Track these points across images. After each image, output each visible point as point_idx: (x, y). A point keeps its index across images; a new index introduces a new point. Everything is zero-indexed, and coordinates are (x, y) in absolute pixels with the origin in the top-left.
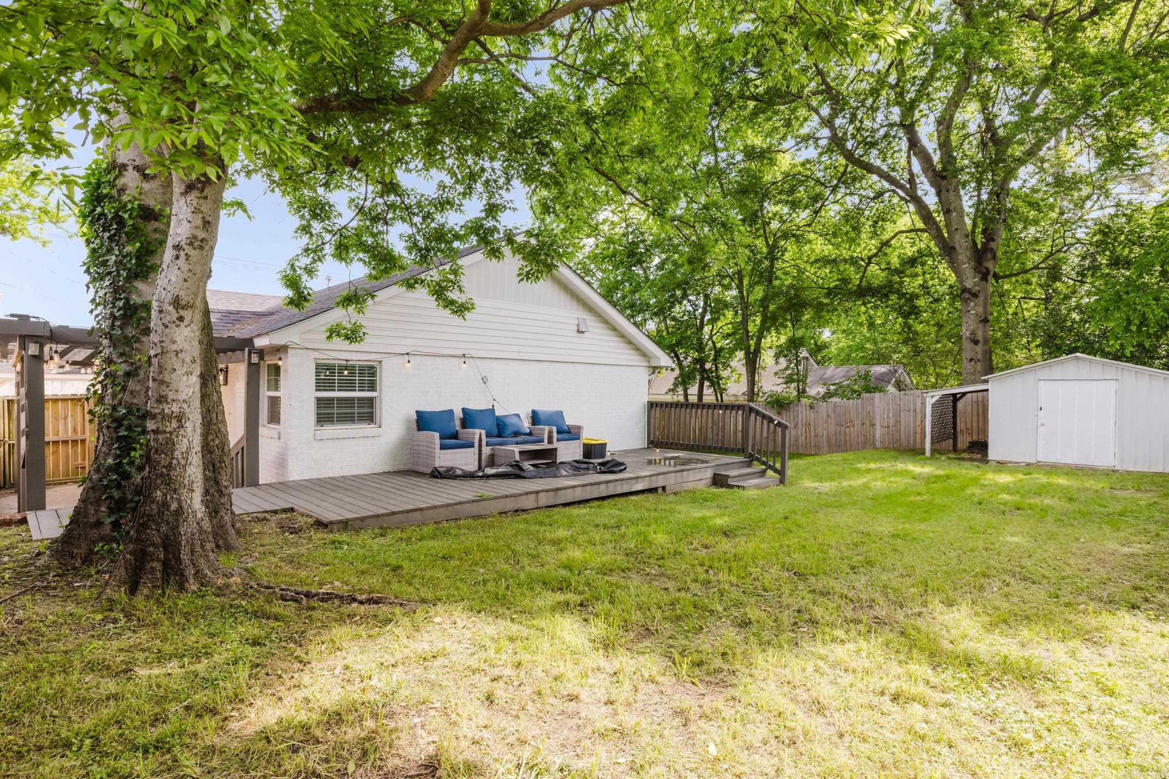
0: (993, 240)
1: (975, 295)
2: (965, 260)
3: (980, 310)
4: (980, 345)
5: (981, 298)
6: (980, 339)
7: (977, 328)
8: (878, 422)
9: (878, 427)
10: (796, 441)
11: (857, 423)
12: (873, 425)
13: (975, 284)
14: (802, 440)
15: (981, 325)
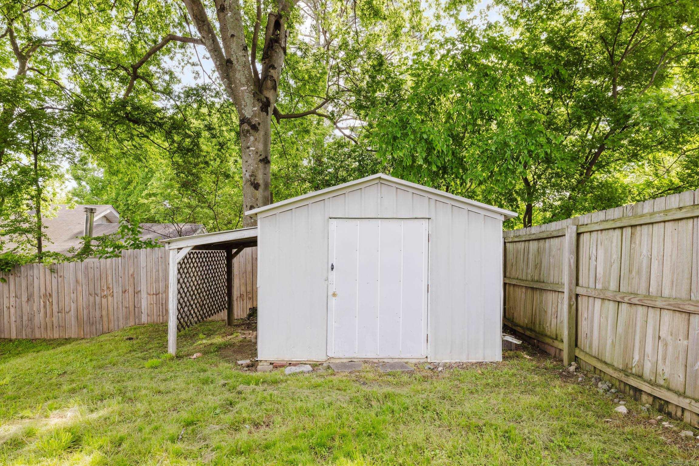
0: (274, 68)
1: (255, 128)
2: (244, 80)
3: (261, 147)
4: (261, 190)
5: (261, 133)
6: (261, 182)
7: (257, 169)
8: (143, 287)
9: (144, 295)
10: (31, 320)
11: (117, 290)
12: (137, 293)
13: (255, 115)
14: (39, 318)
15: (261, 165)
